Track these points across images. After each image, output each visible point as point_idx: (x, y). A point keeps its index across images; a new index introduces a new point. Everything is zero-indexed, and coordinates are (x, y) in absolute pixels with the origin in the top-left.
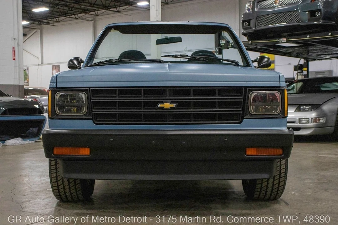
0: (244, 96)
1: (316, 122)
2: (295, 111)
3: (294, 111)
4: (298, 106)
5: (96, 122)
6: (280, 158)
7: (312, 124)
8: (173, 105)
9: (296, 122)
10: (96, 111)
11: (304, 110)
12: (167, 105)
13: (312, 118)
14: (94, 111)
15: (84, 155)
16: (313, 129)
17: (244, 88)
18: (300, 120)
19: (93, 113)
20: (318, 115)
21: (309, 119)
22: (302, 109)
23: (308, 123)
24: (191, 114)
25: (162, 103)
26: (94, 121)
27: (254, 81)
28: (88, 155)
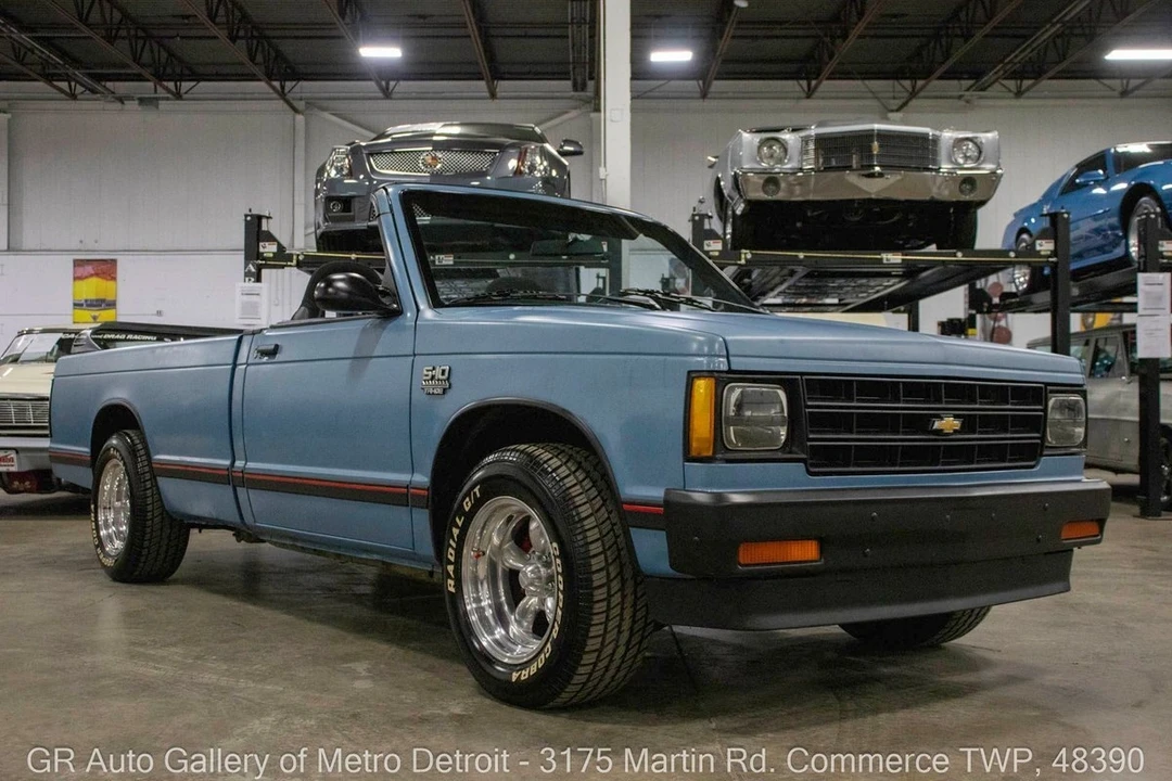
0: (1045, 403)
5: (811, 469)
8: (957, 424)
10: (814, 440)
12: (948, 424)
14: (811, 440)
17: (1044, 386)
19: (808, 444)
24: (975, 445)
25: (939, 417)
26: (809, 465)
28: (816, 561)
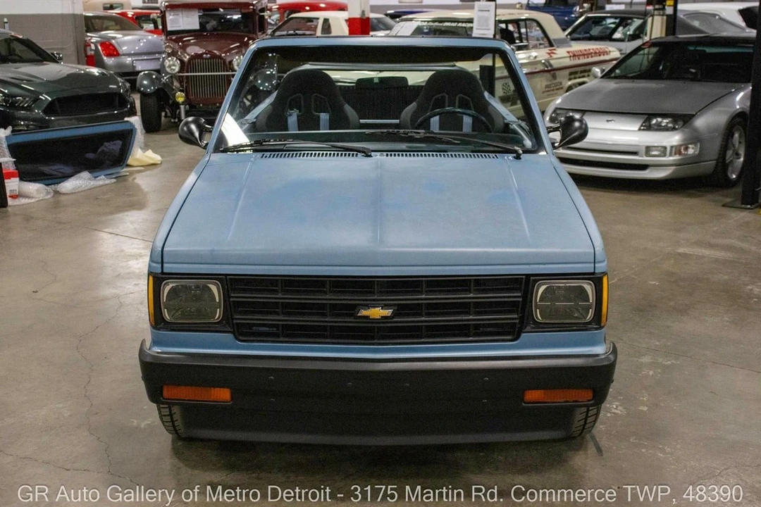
0: (524, 291)
1: (680, 153)
2: (640, 129)
3: (637, 129)
4: (647, 116)
5: (241, 338)
6: (588, 406)
7: (671, 158)
8: (388, 312)
9: (640, 154)
10: (239, 318)
11: (659, 128)
12: (377, 312)
13: (672, 147)
14: (236, 319)
15: (217, 402)
16: (674, 168)
17: (524, 277)
18: (648, 149)
19: (234, 321)
20: (684, 140)
21: (665, 148)
22: (654, 124)
23: (665, 156)
24: (422, 326)
25: (367, 307)
26: (237, 335)
27: (544, 264)
28: (228, 402)
